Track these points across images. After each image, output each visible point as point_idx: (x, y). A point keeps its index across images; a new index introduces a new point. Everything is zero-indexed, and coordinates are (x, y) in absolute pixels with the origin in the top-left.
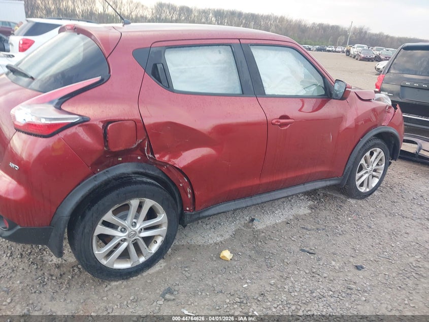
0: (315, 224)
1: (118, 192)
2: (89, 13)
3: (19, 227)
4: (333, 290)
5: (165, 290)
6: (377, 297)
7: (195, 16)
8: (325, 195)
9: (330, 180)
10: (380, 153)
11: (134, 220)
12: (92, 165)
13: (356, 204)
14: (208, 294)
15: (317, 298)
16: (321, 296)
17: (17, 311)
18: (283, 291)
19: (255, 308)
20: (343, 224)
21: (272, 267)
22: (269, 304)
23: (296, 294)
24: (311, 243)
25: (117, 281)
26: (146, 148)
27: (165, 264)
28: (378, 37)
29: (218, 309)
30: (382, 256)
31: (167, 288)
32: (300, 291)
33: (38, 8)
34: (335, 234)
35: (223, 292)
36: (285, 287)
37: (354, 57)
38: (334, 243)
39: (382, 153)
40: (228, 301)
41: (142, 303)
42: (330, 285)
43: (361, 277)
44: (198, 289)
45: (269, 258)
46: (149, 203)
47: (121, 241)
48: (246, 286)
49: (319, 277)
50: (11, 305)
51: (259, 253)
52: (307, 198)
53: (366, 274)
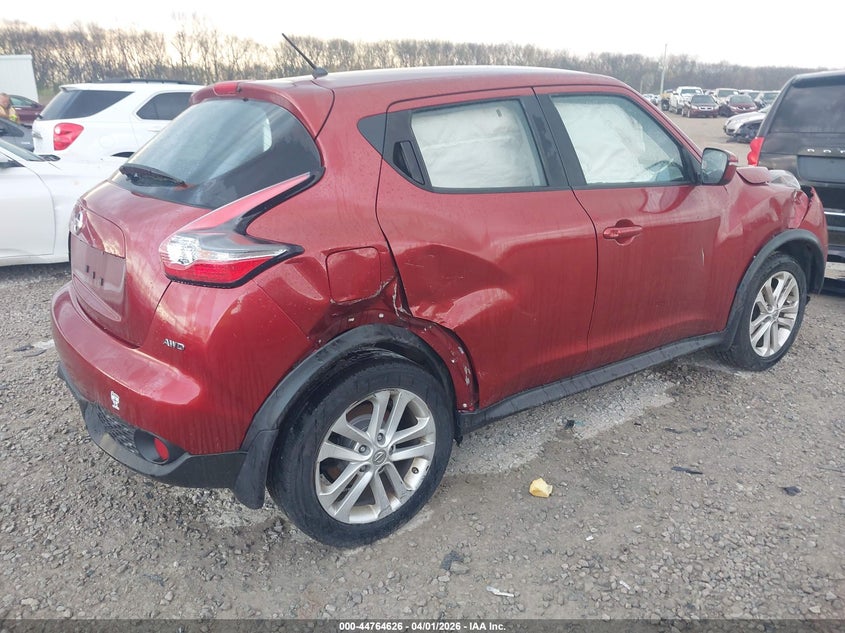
0: (686, 421)
1: (355, 378)
2: (153, 67)
3: (186, 456)
4: (754, 533)
5: (446, 556)
6: (835, 539)
7: (359, 57)
8: (692, 370)
9: (704, 338)
10: (789, 280)
11: (381, 431)
12: (311, 333)
13: (753, 380)
14: (527, 557)
15: (727, 548)
16: (735, 546)
17: (189, 613)
18: (662, 541)
19: (619, 574)
20: (738, 417)
21: (630, 502)
22: (642, 565)
23: (688, 545)
24: (689, 456)
25: (354, 549)
26: (394, 297)
27: (432, 512)
28: (719, 70)
29: (552, 582)
30: (826, 467)
31: (448, 553)
32: (693, 539)
33: (54, 65)
34: (728, 437)
35: (553, 551)
36: (664, 534)
37: (679, 112)
38: (731, 451)
39: (793, 279)
40: (566, 566)
41: (411, 582)
42: (746, 525)
43: (799, 506)
44: (506, 551)
45: (620, 486)
46: (404, 397)
47: (361, 470)
48: (590, 538)
49: (720, 512)
50: (176, 603)
51: (598, 479)
52: (661, 377)
53: (805, 500)
